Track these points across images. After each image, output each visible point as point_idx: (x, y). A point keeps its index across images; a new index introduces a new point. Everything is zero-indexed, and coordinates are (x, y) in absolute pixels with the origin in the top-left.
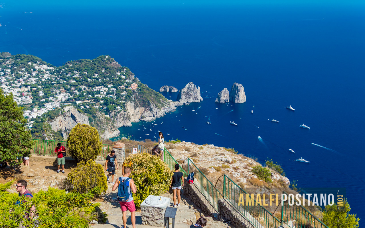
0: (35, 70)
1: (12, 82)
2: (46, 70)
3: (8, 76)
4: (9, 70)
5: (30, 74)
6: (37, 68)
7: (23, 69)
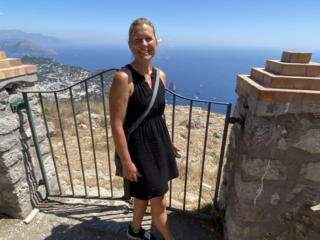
0: (81, 74)
1: (70, 79)
2: (87, 74)
3: (69, 76)
4: (69, 74)
5: (79, 75)
6: (82, 72)
7: (76, 73)
